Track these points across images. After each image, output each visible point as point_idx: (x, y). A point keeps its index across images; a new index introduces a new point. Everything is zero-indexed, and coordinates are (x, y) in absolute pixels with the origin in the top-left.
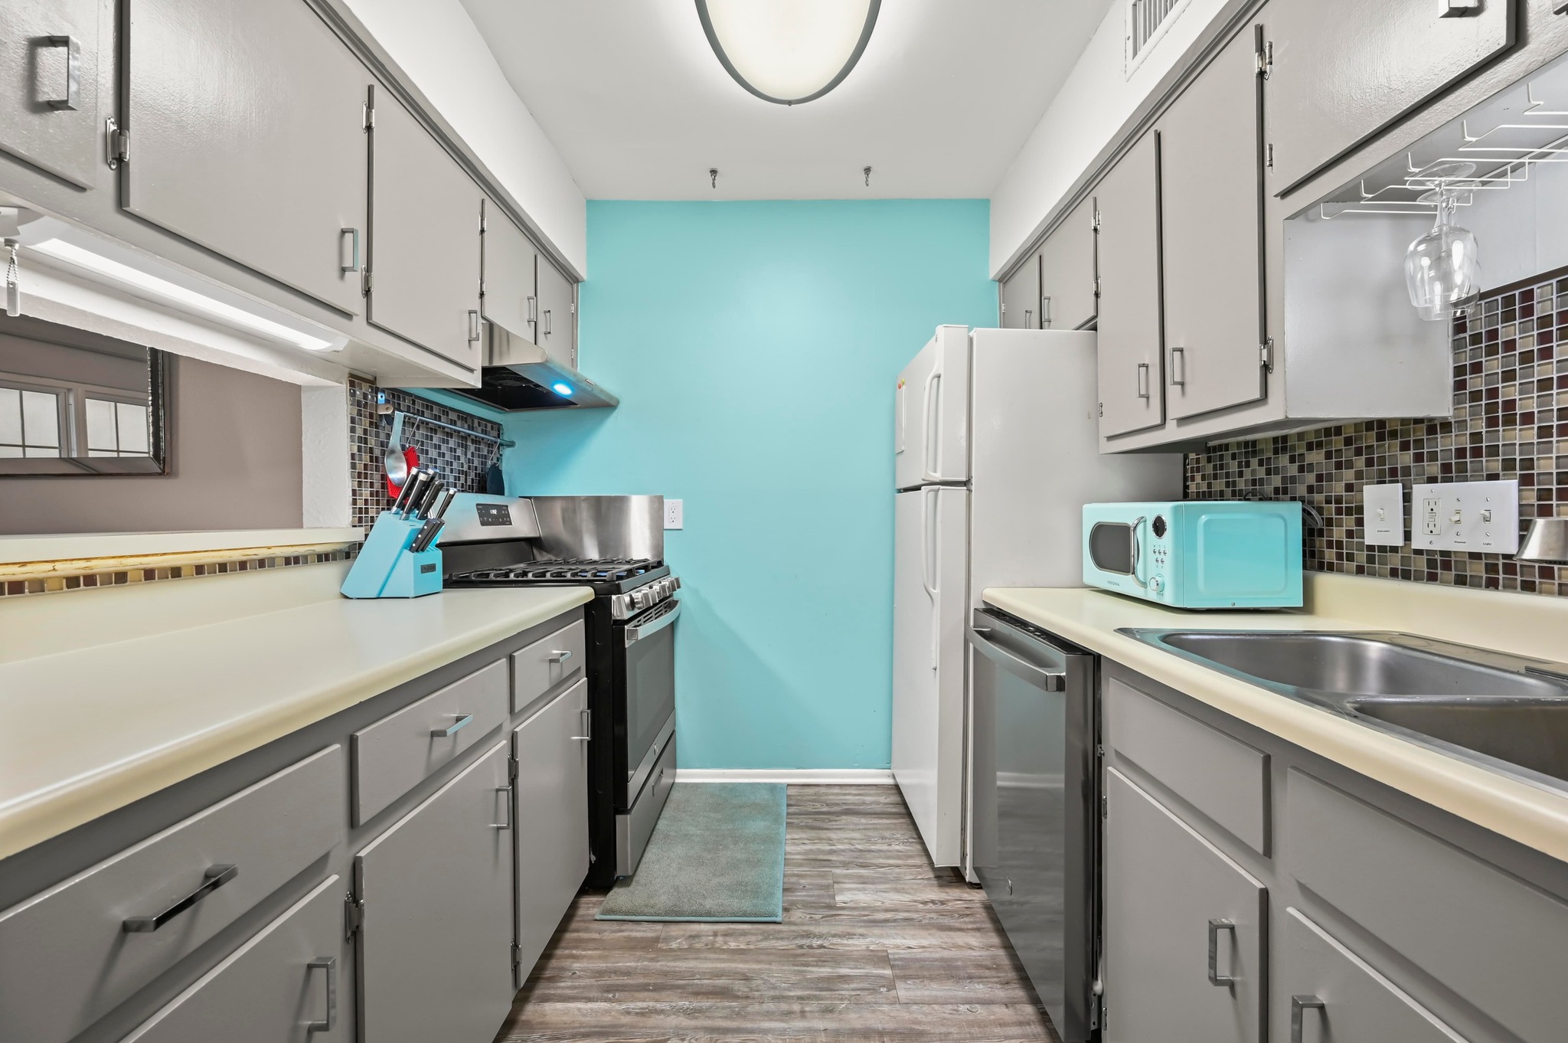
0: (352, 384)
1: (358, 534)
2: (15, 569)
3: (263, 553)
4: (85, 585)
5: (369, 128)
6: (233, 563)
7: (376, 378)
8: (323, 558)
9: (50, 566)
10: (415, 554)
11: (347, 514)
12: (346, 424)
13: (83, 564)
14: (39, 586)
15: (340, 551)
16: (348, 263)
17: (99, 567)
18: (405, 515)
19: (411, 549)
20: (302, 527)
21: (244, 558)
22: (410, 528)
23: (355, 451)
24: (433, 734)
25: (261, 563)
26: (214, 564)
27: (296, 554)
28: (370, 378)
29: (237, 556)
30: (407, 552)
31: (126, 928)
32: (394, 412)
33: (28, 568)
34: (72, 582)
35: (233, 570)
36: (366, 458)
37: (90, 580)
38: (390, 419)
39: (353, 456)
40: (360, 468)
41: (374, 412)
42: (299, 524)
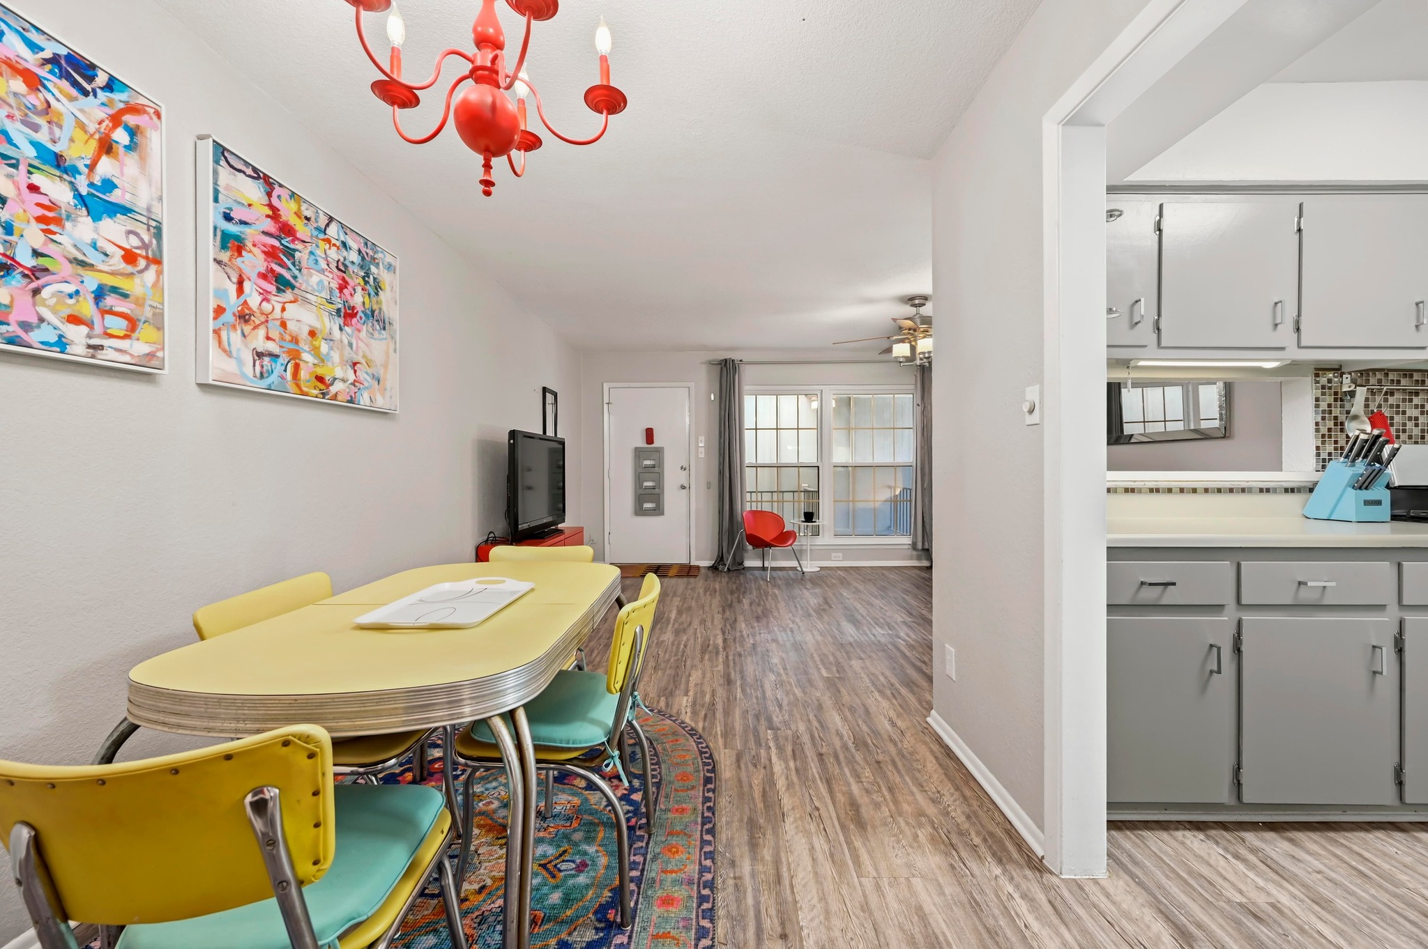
0: (1317, 375)
1: (1314, 476)
2: (1132, 483)
3: (1244, 485)
4: (1156, 492)
5: (1299, 230)
6: (1225, 489)
7: (1341, 366)
8: (1291, 490)
9: (1143, 483)
10: (1358, 491)
11: (1311, 462)
12: (1311, 402)
13: (1155, 483)
14: (1140, 491)
15: (1304, 487)
16: (1278, 321)
17: (1162, 485)
18: (1349, 463)
19: (1353, 487)
20: (1282, 471)
21: (1232, 487)
22: (1351, 473)
23: (1319, 419)
24: (1300, 583)
25: (1243, 490)
26: (1214, 488)
27: (1268, 487)
28: (1337, 367)
29: (1228, 485)
30: (1350, 490)
31: (1142, 583)
32: (1355, 388)
33: (1136, 483)
34: (1151, 490)
35: (1225, 492)
36: (1331, 424)
37: (1158, 490)
38: (1352, 394)
39: (1317, 424)
40: (1324, 430)
41: (1339, 390)
42: (1279, 468)
